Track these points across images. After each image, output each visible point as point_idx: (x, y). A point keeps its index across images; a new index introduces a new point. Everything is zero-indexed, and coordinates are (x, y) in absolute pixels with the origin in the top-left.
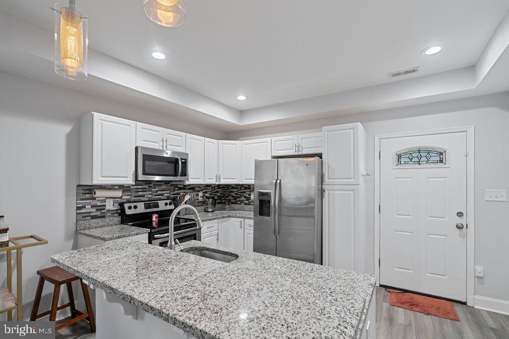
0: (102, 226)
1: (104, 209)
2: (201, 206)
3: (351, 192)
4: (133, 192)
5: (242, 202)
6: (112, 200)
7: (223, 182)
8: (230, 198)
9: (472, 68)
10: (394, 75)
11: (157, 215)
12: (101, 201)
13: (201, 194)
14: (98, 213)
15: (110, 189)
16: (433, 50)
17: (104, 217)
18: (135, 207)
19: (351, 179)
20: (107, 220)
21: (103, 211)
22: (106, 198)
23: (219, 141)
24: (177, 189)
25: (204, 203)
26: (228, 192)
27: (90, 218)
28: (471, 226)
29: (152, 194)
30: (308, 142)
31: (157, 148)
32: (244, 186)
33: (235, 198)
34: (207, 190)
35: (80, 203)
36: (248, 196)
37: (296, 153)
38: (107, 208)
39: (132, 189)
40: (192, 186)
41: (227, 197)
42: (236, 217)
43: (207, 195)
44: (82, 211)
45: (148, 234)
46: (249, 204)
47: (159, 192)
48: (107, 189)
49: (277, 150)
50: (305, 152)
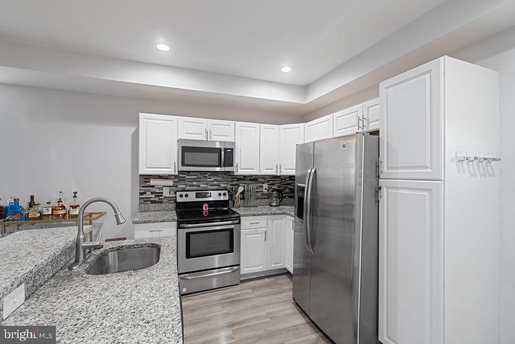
0: (159, 210)
1: (162, 196)
2: (265, 198)
3: (425, 193)
4: (188, 182)
6: (168, 188)
11: (208, 205)
12: (159, 189)
13: (266, 186)
14: (157, 199)
15: (167, 179)
17: (161, 202)
18: (187, 196)
19: (426, 167)
20: (163, 205)
21: (161, 197)
22: (163, 186)
24: (236, 180)
25: (269, 196)
27: (150, 202)
31: (201, 139)
34: (274, 182)
35: (142, 190)
37: (360, 131)
38: (164, 195)
39: (187, 179)
40: (254, 177)
42: (290, 215)
43: (274, 187)
44: (143, 196)
45: (176, 222)
47: (215, 183)
48: (165, 179)
49: (339, 130)
50: (371, 127)
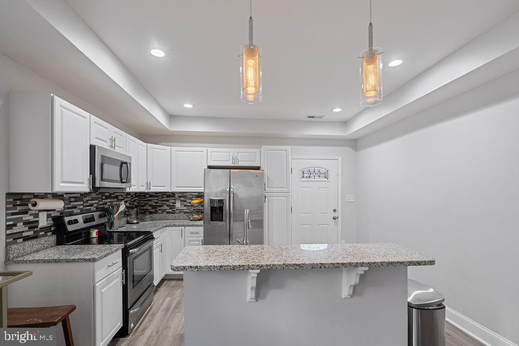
0: (38, 250)
1: (37, 227)
3: (285, 198)
5: (164, 211)
6: (45, 214)
7: (153, 189)
8: (148, 207)
9: (345, 123)
10: (309, 117)
11: (97, 230)
14: (31, 233)
16: (337, 110)
17: (38, 237)
18: (76, 221)
19: (284, 188)
20: (42, 241)
22: (41, 211)
23: (148, 144)
26: (144, 201)
27: (22, 240)
28: (340, 218)
29: (83, 205)
30: (244, 156)
32: (167, 194)
33: (154, 207)
35: (9, 220)
36: (171, 204)
37: (233, 165)
38: (41, 224)
41: (143, 206)
42: (175, 226)
43: (128, 204)
45: (121, 250)
46: (173, 213)
47: (89, 202)
49: (213, 161)
50: (241, 164)
